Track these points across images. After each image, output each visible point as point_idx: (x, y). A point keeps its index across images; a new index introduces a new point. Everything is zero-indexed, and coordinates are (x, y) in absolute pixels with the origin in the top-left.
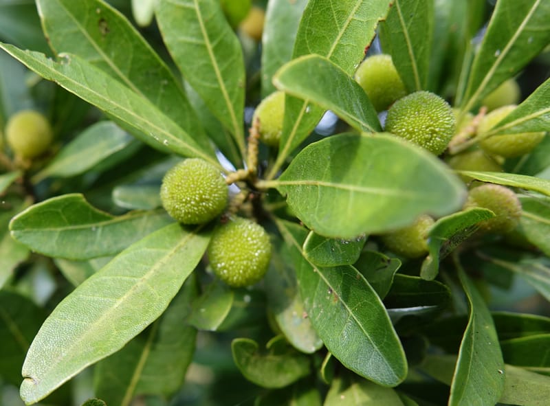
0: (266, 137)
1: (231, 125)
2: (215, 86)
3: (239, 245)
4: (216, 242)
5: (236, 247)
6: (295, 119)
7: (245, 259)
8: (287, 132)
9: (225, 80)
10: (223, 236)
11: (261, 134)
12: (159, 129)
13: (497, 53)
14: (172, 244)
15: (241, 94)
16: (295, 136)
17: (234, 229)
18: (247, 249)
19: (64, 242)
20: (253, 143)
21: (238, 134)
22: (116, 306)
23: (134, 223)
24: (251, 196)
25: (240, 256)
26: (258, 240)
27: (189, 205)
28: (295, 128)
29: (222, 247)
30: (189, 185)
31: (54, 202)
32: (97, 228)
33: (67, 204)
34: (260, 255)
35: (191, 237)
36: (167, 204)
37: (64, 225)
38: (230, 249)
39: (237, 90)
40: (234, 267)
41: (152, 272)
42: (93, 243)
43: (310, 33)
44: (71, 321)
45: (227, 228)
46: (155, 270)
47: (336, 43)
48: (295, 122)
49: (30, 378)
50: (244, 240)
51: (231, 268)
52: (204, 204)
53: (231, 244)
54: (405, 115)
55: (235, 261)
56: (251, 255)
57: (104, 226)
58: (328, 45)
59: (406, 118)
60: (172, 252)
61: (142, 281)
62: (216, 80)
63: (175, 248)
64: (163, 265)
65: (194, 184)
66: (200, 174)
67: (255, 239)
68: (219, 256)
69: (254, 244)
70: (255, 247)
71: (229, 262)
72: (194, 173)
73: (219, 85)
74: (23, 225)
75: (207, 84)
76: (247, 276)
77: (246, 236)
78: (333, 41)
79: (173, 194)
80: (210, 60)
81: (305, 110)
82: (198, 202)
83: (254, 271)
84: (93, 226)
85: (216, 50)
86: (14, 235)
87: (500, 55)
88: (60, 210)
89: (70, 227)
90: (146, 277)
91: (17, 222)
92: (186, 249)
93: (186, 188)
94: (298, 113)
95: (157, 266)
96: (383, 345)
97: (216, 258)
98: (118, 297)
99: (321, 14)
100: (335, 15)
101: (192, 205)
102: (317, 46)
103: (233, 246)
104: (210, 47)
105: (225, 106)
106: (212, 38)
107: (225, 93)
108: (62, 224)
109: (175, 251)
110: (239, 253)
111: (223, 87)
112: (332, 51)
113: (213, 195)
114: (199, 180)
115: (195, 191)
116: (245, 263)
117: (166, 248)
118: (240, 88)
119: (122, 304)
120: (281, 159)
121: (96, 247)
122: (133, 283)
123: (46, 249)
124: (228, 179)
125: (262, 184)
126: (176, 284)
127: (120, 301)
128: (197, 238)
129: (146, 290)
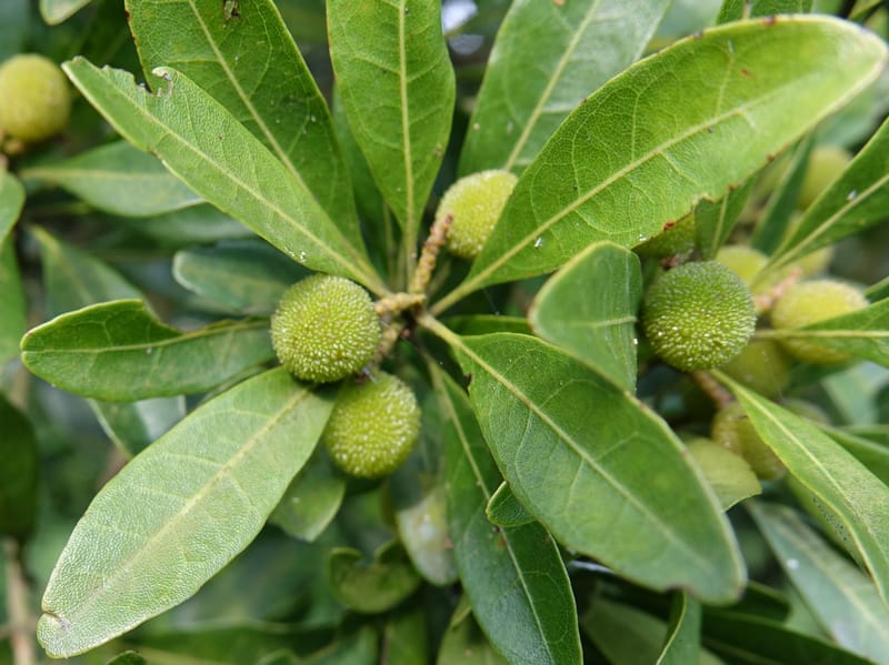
0: (454, 246)
1: (403, 211)
2: (396, 146)
3: (377, 426)
4: (340, 411)
5: (371, 427)
6: (512, 244)
7: (380, 448)
8: (492, 254)
9: (413, 140)
10: (354, 404)
11: (447, 240)
12: (293, 222)
13: (851, 196)
14: (276, 406)
15: (434, 167)
16: (502, 266)
17: (373, 399)
18: (387, 435)
19: (103, 371)
20: (432, 253)
21: (411, 227)
22: (185, 511)
23: (212, 343)
24: (407, 333)
25: (373, 443)
26: (405, 420)
27: (318, 363)
28: (507, 256)
29: (349, 423)
30: (326, 332)
31: (96, 310)
32: (154, 349)
33: (116, 313)
34: (404, 444)
35: (304, 398)
36: (283, 348)
37: (106, 344)
38: (360, 429)
39: (429, 158)
40: (361, 456)
41: (241, 455)
42: (144, 374)
43: (583, 135)
44: (117, 530)
45: (362, 392)
46: (246, 453)
47: (620, 174)
48: (510, 248)
49: (55, 616)
50: (386, 418)
51: (355, 455)
52: (341, 363)
53: (364, 420)
54: (686, 309)
55: (364, 448)
56: (391, 444)
57: (166, 347)
58: (606, 171)
59: (686, 314)
60: (272, 420)
61: (225, 470)
62: (399, 136)
63: (278, 415)
64: (258, 444)
65: (333, 333)
66: (345, 319)
67: (402, 418)
68: (342, 433)
69: (399, 427)
70: (399, 432)
71: (355, 447)
72: (337, 313)
73: (402, 144)
74: (42, 343)
75: (383, 141)
76: (376, 470)
77: (389, 411)
78: (618, 167)
79: (296, 339)
80: (400, 101)
81: (534, 242)
82: (332, 361)
83: (388, 466)
84: (148, 346)
85: (412, 87)
86: (27, 358)
87: (854, 199)
88: (104, 323)
89: (113, 348)
90: (231, 463)
91: (34, 337)
92: (295, 418)
93: (320, 338)
94: (520, 239)
95: (249, 446)
96: (556, 643)
97: (336, 434)
98: (188, 496)
99: (611, 118)
100: (634, 131)
101: (322, 363)
102: (587, 161)
103: (366, 425)
104: (404, 80)
105: (401, 181)
106: (411, 68)
107: (408, 159)
108: (102, 342)
109: (279, 420)
110: (375, 439)
111: (407, 150)
112: (610, 181)
113: (358, 353)
114: (343, 328)
115: (332, 344)
116: (378, 453)
117: (265, 411)
118: (435, 156)
119: (195, 510)
120: (468, 287)
121: (147, 383)
122: (211, 472)
123: (73, 383)
124: (379, 307)
125: (428, 322)
126: (278, 488)
127: (190, 504)
128: (313, 400)
129: (231, 490)
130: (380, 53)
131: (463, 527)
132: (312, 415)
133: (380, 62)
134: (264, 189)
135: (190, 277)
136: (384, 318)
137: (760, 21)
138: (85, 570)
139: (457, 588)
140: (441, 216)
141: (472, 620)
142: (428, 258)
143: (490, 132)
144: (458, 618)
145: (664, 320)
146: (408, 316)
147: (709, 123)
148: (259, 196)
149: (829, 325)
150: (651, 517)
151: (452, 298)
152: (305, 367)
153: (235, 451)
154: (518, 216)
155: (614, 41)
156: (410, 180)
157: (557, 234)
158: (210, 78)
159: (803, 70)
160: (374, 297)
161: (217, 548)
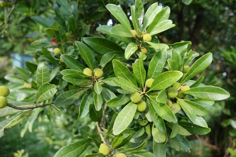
1: (142, 84)
2: (141, 78)
10: (140, 104)
11: (147, 86)
14: (132, 106)
15: (145, 79)
18: (143, 107)
19: (113, 104)
22: (125, 119)
23: (124, 99)
24: (144, 96)
28: (153, 88)
29: (139, 106)
33: (115, 99)
34: (145, 108)
36: (132, 100)
44: (119, 122)
49: (114, 131)
51: (140, 110)
59: (171, 93)
60: (132, 107)
74: (108, 103)
75: (139, 78)
81: (156, 87)
84: (118, 101)
85: (142, 73)
88: (113, 100)
89: (114, 102)
90: (128, 113)
92: (134, 107)
94: (154, 86)
95: (130, 111)
96: (163, 127)
97: (138, 108)
100: (163, 78)
104: (141, 72)
106: (141, 71)
112: (162, 82)
119: (126, 118)
120: (149, 91)
121: (118, 105)
122: (127, 114)
123: (111, 106)
124: (141, 94)
125: (146, 95)
126: (134, 115)
127: (125, 118)
128: (135, 105)
129: (129, 116)
130: (138, 70)
131: (152, 116)
132: (136, 106)
133: (138, 71)
134: (129, 86)
135: (120, 92)
136: (141, 95)
137: (172, 71)
138: (116, 126)
139: (153, 122)
140: (146, 84)
141: (155, 126)
142: (145, 88)
143: (150, 74)
144: (153, 125)
145: (169, 94)
146: (144, 94)
147: (170, 78)
148: (129, 87)
149: (186, 91)
150: (169, 115)
151: (148, 91)
152: (135, 102)
153: (128, 111)
154: (154, 84)
155: (161, 65)
156: (142, 81)
157: (158, 86)
158: (123, 76)
159: (176, 75)
160: (140, 93)
161: (129, 122)
